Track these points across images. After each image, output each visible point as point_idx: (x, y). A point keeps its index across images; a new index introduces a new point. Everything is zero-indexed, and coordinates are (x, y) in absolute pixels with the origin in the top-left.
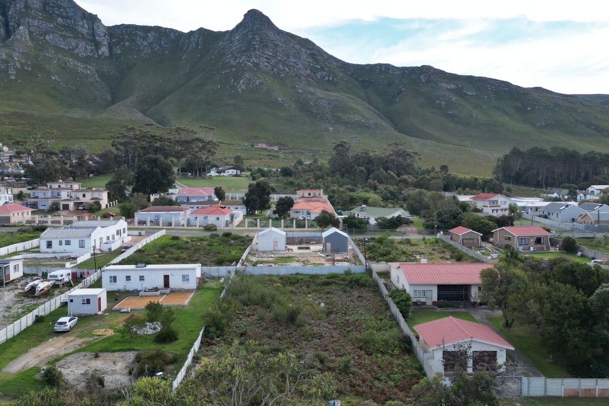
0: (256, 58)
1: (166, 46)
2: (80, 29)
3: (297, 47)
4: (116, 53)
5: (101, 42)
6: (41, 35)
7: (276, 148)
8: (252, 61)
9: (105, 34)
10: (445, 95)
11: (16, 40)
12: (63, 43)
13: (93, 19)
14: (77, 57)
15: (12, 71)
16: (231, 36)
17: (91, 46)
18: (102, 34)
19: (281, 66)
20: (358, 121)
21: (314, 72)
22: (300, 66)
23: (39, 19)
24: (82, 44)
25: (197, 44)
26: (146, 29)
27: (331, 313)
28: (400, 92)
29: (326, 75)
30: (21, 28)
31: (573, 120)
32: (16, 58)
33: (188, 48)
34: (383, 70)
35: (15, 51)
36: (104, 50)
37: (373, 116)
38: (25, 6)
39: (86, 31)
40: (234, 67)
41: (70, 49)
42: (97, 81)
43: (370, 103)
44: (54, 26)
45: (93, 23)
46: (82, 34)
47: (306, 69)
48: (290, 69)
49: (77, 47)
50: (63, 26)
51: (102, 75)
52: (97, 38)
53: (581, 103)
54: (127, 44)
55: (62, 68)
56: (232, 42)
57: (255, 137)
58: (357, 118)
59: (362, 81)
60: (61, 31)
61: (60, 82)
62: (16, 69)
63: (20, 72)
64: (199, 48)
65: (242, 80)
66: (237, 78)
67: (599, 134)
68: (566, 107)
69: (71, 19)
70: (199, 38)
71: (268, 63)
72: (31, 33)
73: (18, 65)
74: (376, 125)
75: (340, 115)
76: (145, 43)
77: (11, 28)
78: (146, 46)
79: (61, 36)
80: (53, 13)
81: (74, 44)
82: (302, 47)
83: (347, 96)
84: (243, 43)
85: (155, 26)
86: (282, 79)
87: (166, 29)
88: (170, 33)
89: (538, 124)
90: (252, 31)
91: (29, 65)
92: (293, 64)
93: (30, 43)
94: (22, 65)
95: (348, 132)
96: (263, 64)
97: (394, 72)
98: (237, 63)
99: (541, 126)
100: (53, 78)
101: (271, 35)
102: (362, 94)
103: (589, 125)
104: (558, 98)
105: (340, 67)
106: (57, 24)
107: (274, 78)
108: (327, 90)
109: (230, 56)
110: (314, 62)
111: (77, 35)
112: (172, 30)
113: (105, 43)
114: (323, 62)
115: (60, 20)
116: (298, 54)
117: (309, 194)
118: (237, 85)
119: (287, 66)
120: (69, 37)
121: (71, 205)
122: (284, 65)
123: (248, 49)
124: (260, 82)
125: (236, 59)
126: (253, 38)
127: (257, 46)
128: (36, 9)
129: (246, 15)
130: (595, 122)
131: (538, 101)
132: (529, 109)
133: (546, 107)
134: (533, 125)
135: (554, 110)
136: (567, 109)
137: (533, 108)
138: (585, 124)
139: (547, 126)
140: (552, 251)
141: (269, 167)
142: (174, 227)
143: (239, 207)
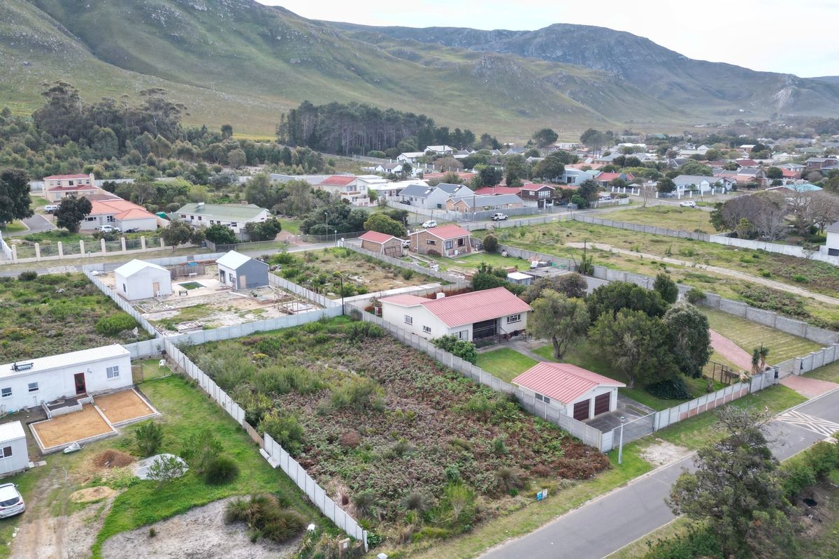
10: (164, 6)
31: (331, 58)
37: (51, 29)
43: (41, 6)
53: (337, 36)
67: (360, 77)
68: (322, 40)
74: (61, 45)
89: (293, 61)
99: (296, 63)
103: (349, 66)
104: (311, 27)
117: (71, 183)
130: (354, 62)
131: (288, 28)
132: (279, 38)
133: (299, 38)
134: (287, 61)
135: (308, 42)
136: (323, 42)
137: (284, 37)
138: (344, 64)
139: (303, 63)
140: (473, 253)
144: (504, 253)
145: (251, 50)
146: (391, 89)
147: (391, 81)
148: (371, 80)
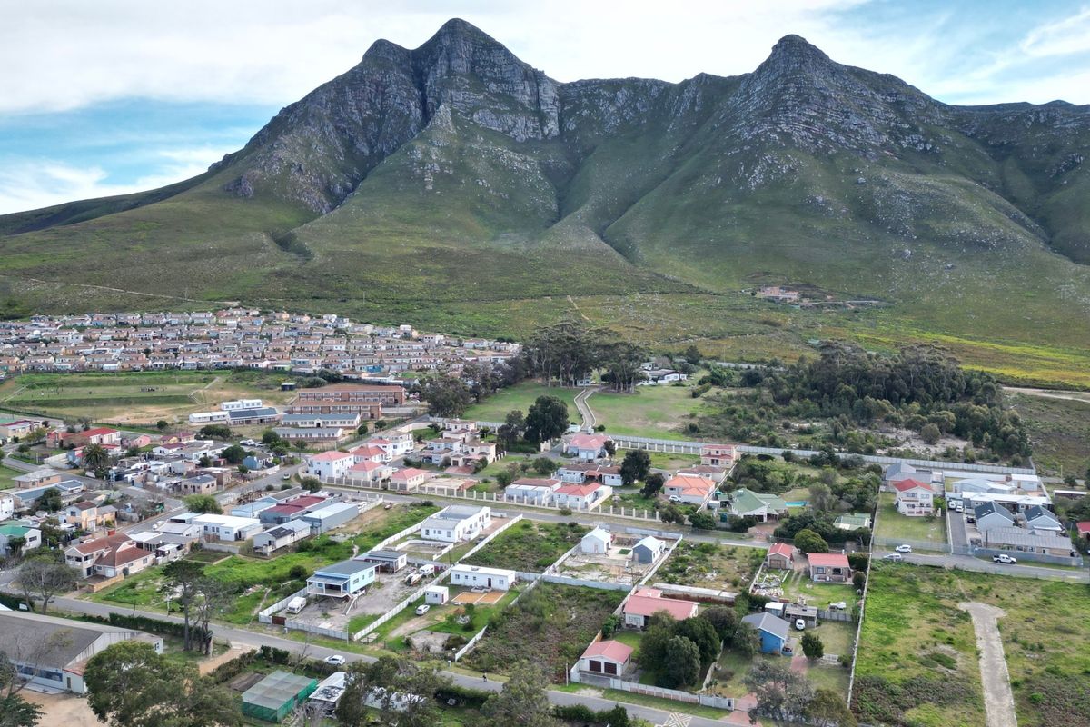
0: (787, 125)
1: (645, 110)
2: (520, 96)
3: (868, 93)
4: (568, 130)
5: (548, 112)
6: (466, 115)
7: (794, 296)
8: (779, 130)
9: (555, 100)
11: (436, 127)
12: (496, 122)
13: (536, 77)
14: (515, 146)
15: (429, 178)
16: (749, 85)
17: (534, 122)
18: (550, 101)
19: (831, 135)
20: (964, 233)
21: (896, 138)
22: (869, 129)
23: (466, 89)
24: (521, 121)
25: (693, 103)
26: (615, 85)
28: (1074, 164)
29: (920, 141)
30: (442, 107)
32: (434, 158)
33: (677, 111)
34: (1042, 121)
35: (434, 145)
36: (552, 126)
37: (1000, 222)
38: (447, 72)
39: (527, 98)
40: (749, 143)
41: (505, 132)
42: (539, 181)
44: (486, 96)
45: (538, 85)
46: (522, 105)
47: (880, 134)
48: (848, 138)
49: (515, 126)
50: (497, 95)
51: (547, 170)
52: (542, 108)
54: (585, 113)
55: (493, 165)
56: (749, 97)
57: (766, 273)
58: (965, 227)
59: (994, 146)
60: (493, 105)
61: (488, 189)
62: (434, 174)
63: (440, 177)
64: (696, 109)
65: (759, 167)
66: (751, 161)
69: (508, 82)
70: (696, 92)
71: (808, 130)
72: (454, 112)
73: (437, 169)
74: (1002, 240)
75: (932, 223)
76: (612, 109)
77: (430, 107)
78: (613, 114)
79: (496, 112)
80: (485, 75)
81: (510, 123)
82: (878, 91)
83: (954, 183)
84: (767, 100)
85: (629, 79)
86: (831, 158)
87: (646, 80)
88: (651, 87)
90: (784, 75)
91: (449, 166)
92: (856, 127)
93: (453, 131)
94: (442, 166)
95: (940, 258)
96: (799, 133)
97: (1065, 124)
98: (754, 136)
100: (481, 183)
101: (819, 79)
102: (990, 174)
105: (950, 122)
106: (489, 93)
107: (816, 158)
108: (919, 172)
109: (744, 123)
110: (898, 119)
111: (515, 106)
112: (655, 83)
113: (554, 114)
114: (917, 116)
115: (493, 86)
116: (867, 106)
117: (717, 452)
118: (749, 177)
119: (844, 131)
120: (505, 112)
121: (461, 461)
122: (837, 130)
123: (775, 107)
124: (790, 169)
125: (752, 130)
126: (784, 89)
127: (790, 103)
128: (462, 75)
129: (775, 48)
140: (847, 583)
141: (742, 360)
142: (536, 505)
143: (615, 476)
144: (859, 590)
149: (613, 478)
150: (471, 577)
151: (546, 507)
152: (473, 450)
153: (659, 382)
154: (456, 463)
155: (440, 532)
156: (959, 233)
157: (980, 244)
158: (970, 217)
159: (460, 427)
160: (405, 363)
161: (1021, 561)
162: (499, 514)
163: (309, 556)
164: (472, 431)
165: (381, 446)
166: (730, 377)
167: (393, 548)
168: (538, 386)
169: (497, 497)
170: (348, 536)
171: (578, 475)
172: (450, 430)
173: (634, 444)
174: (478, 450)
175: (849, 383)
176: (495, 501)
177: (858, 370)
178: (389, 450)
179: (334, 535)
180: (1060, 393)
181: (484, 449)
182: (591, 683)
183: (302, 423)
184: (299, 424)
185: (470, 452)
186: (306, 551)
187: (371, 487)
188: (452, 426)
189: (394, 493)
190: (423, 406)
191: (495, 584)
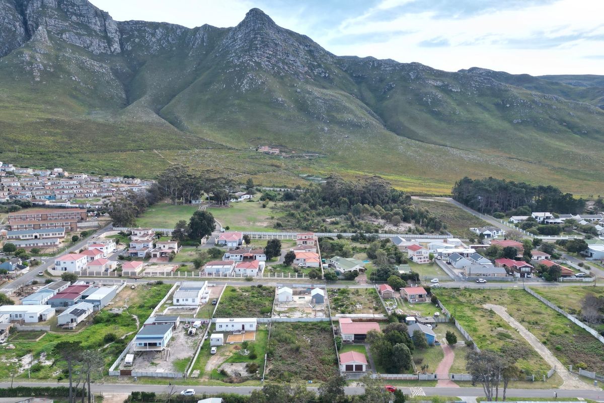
0: (258, 58)
1: (174, 42)
2: (93, 26)
3: (296, 44)
4: (127, 50)
5: (113, 38)
6: (58, 34)
7: (277, 151)
8: (254, 60)
9: (116, 31)
10: (432, 93)
11: (37, 40)
12: (79, 41)
13: (103, 16)
14: (92, 55)
15: (36, 73)
16: (234, 34)
17: (104, 43)
18: (113, 31)
19: (281, 65)
20: (350, 120)
21: (311, 69)
22: (299, 64)
23: (56, 18)
24: (96, 41)
25: (203, 41)
26: (155, 26)
27: (312, 346)
28: (391, 88)
29: (323, 72)
30: (40, 28)
31: (548, 117)
32: (39, 60)
33: (193, 45)
34: (376, 66)
35: (37, 52)
36: (116, 46)
37: (365, 115)
38: (41, 5)
39: (98, 28)
40: (239, 66)
41: (85, 47)
42: (112, 80)
43: (363, 99)
44: (69, 24)
45: (105, 21)
46: (95, 32)
47: (304, 66)
48: (289, 67)
49: (91, 45)
50: (78, 24)
51: (116, 73)
52: (109, 35)
54: (137, 40)
55: (81, 68)
56: (235, 40)
57: (259, 139)
58: (350, 117)
59: (355, 77)
60: (75, 30)
61: (79, 82)
62: (40, 70)
63: (44, 73)
64: (205, 44)
65: (246, 80)
66: (241, 77)
67: (570, 130)
68: (542, 104)
69: (84, 17)
70: (204, 35)
71: (269, 62)
72: (49, 32)
73: (42, 68)
74: (367, 124)
75: (335, 114)
76: (154, 40)
77: (30, 28)
78: (154, 42)
79: (77, 34)
80: (68, 11)
81: (88, 42)
82: (300, 44)
83: (341, 94)
84: (246, 43)
85: (162, 23)
86: (282, 78)
87: (173, 25)
88: (177, 29)
89: (515, 121)
90: (254, 30)
91: (50, 66)
92: (292, 62)
93: (49, 43)
94: (45, 66)
95: (341, 132)
96: (264, 63)
97: (386, 68)
98: (240, 62)
99: (518, 123)
100: (74, 79)
101: (271, 33)
102: (355, 91)
103: (562, 121)
104: (535, 95)
105: (335, 63)
106: (72, 22)
107: (274, 77)
108: (324, 87)
109: (234, 54)
110: (312, 59)
111: (90, 32)
112: (178, 27)
113: (117, 39)
114: (320, 58)
115: (74, 18)
116: (296, 51)
117: (306, 237)
118: (241, 85)
119: (287, 64)
120: (84, 35)
121: (158, 254)
122: (284, 63)
123: (250, 48)
124: (262, 82)
125: (239, 59)
126: (255, 38)
127: (258, 46)
128: (52, 8)
129: (248, 14)
130: (567, 118)
131: (516, 98)
132: (508, 105)
133: (524, 105)
134: (511, 122)
135: (530, 107)
136: (543, 106)
137: (512, 105)
138: (557, 120)
139: (523, 123)
140: (427, 302)
141: (274, 186)
142: (228, 277)
143: (261, 255)
144: (437, 305)
145: (486, 116)
146: (596, 139)
147: (597, 132)
148: (580, 133)
149: (260, 256)
150: (230, 325)
151: (235, 277)
152: (164, 246)
153: (239, 200)
154: (155, 256)
155: (187, 300)
156: (348, 120)
157: (358, 125)
158: (351, 112)
159: (142, 233)
160: (72, 193)
161: (489, 281)
162: (211, 285)
163: (106, 325)
164: (151, 235)
165: (99, 248)
166: (276, 196)
167: (161, 314)
168: (168, 205)
169: (201, 274)
170: (121, 309)
171: (239, 257)
172: (136, 235)
173: (255, 236)
174: (167, 246)
175: (343, 196)
176: (200, 277)
177: (348, 190)
178: (104, 250)
179: (111, 310)
180: (427, 198)
181: (171, 245)
182: (355, 378)
183: (23, 237)
184: (21, 237)
185: (162, 248)
186: (101, 322)
187: (109, 276)
188: (137, 232)
189: (129, 278)
190: (101, 221)
191: (247, 328)
